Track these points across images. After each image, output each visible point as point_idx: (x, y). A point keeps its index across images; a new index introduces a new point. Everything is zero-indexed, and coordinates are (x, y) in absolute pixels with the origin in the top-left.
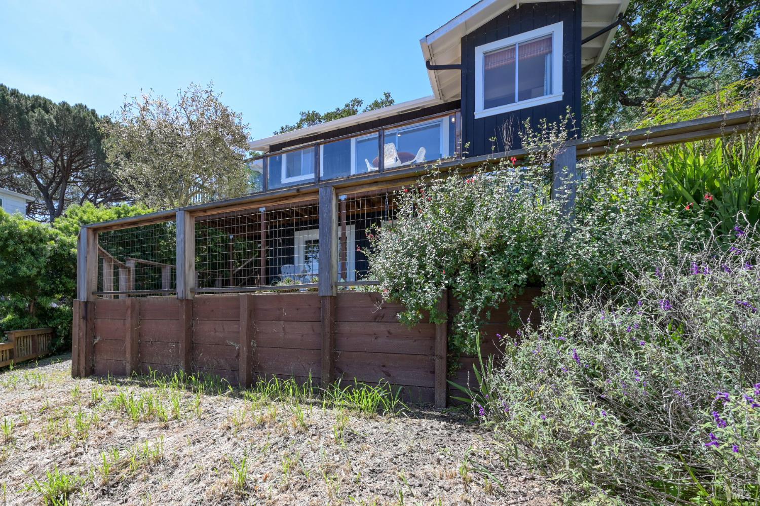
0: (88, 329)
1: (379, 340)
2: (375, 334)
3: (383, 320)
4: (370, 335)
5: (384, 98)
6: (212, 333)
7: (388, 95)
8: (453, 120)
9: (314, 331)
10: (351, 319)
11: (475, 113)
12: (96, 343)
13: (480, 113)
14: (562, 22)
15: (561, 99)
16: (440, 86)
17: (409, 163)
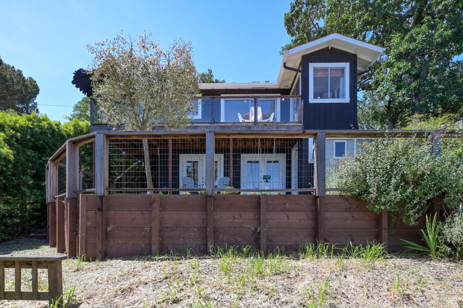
0: (103, 220)
1: (347, 222)
2: (345, 218)
3: (350, 210)
4: (342, 219)
5: (208, 72)
6: (231, 220)
7: (210, 71)
8: (283, 99)
9: (308, 217)
10: (332, 210)
11: (309, 100)
12: (109, 231)
13: (312, 100)
14: (349, 63)
15: (348, 102)
16: (282, 79)
17: (266, 121)
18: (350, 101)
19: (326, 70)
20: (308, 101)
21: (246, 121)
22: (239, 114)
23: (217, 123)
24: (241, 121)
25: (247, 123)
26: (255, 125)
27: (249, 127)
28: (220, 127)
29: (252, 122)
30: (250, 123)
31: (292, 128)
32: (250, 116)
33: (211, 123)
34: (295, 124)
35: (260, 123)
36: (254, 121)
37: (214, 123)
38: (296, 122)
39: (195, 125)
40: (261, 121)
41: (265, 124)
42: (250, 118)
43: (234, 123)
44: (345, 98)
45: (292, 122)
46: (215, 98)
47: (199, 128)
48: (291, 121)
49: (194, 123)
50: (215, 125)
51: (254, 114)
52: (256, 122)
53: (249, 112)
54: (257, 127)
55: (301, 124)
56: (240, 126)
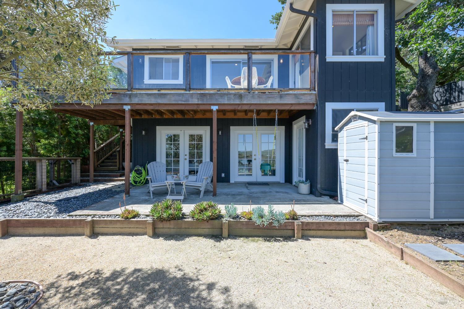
8: (281, 61)
11: (327, 57)
13: (331, 57)
14: (383, 4)
15: (383, 60)
16: (283, 33)
17: (262, 87)
18: (385, 59)
19: (349, 15)
20: (326, 59)
21: (237, 87)
22: (227, 77)
23: (194, 89)
24: (229, 87)
25: (237, 89)
26: (249, 93)
27: (240, 96)
28: (198, 95)
29: (245, 89)
30: (241, 89)
31: (302, 97)
32: (242, 80)
33: (185, 90)
34: (306, 92)
35: (257, 90)
36: (247, 87)
37: (190, 89)
38: (307, 89)
39: (163, 92)
40: (256, 87)
41: (263, 92)
42: (242, 83)
43: (219, 90)
44: (377, 55)
45: (291, 89)
46: (191, 54)
47: (168, 96)
48: (290, 87)
49: (161, 89)
50: (192, 92)
51: (247, 78)
52: (249, 89)
53: (240, 75)
54: (251, 95)
55: (315, 92)
56: (227, 94)
